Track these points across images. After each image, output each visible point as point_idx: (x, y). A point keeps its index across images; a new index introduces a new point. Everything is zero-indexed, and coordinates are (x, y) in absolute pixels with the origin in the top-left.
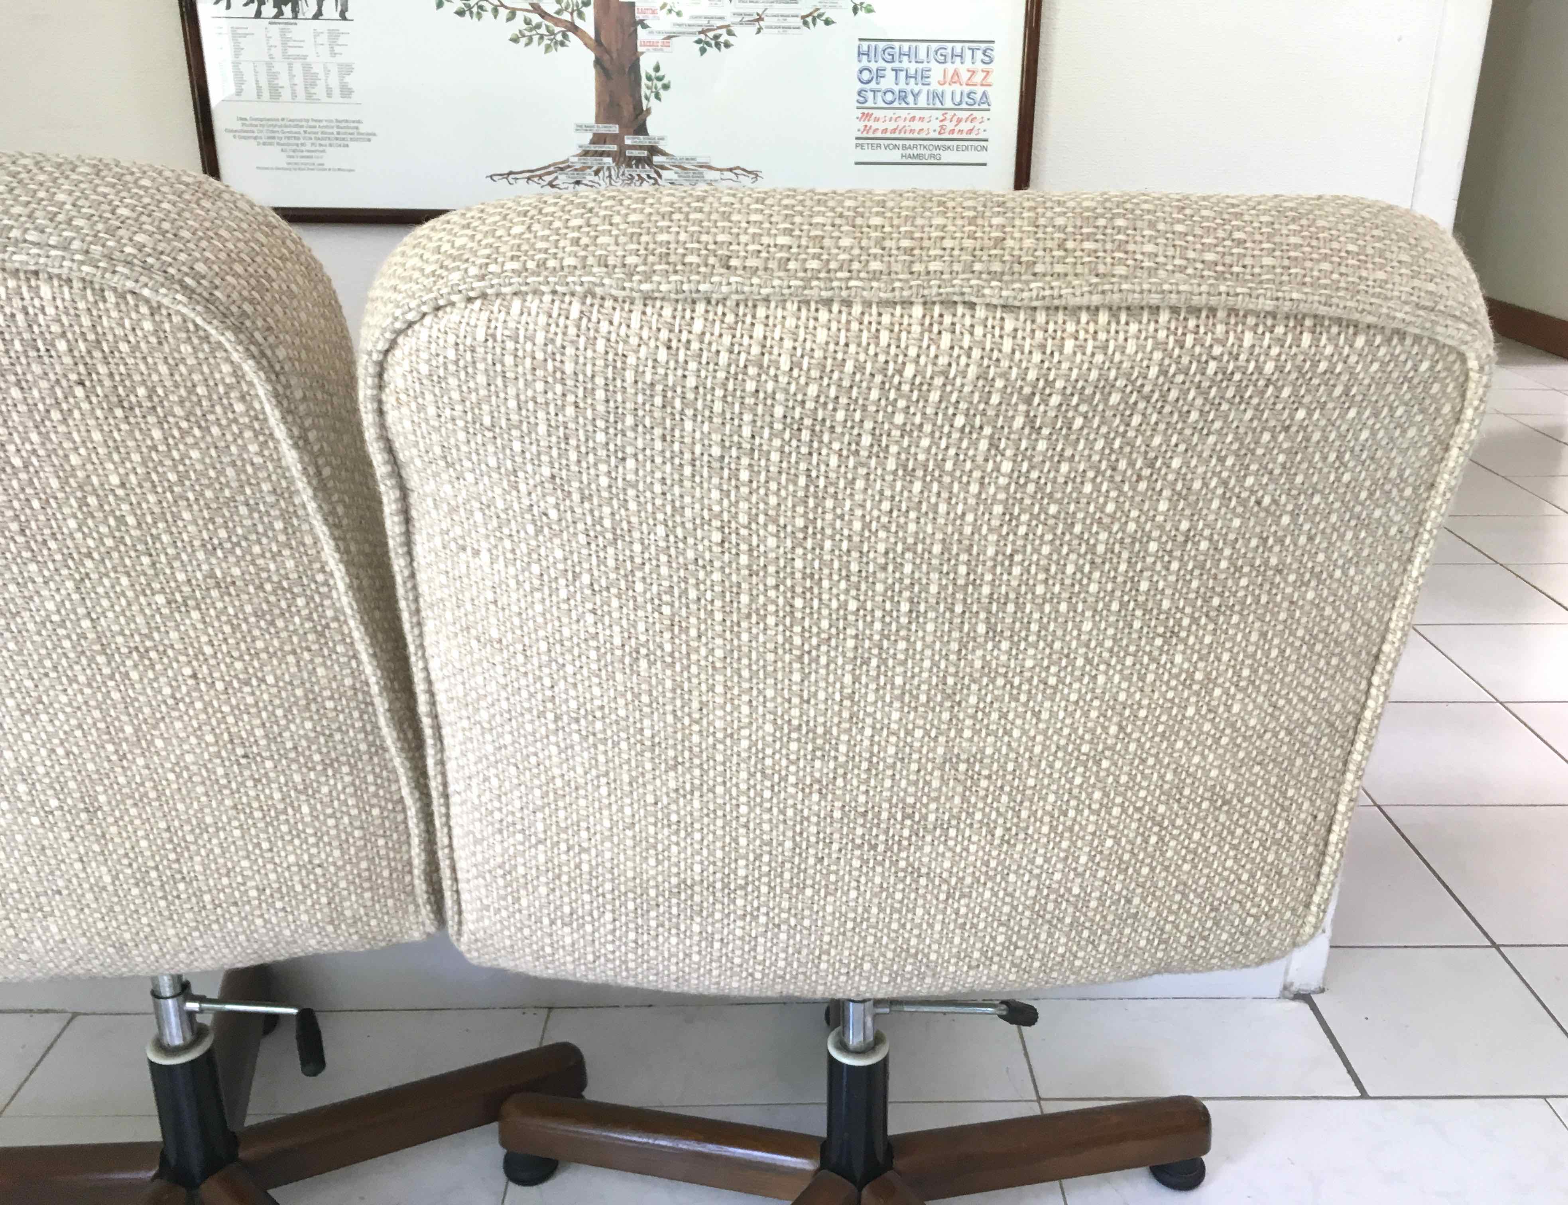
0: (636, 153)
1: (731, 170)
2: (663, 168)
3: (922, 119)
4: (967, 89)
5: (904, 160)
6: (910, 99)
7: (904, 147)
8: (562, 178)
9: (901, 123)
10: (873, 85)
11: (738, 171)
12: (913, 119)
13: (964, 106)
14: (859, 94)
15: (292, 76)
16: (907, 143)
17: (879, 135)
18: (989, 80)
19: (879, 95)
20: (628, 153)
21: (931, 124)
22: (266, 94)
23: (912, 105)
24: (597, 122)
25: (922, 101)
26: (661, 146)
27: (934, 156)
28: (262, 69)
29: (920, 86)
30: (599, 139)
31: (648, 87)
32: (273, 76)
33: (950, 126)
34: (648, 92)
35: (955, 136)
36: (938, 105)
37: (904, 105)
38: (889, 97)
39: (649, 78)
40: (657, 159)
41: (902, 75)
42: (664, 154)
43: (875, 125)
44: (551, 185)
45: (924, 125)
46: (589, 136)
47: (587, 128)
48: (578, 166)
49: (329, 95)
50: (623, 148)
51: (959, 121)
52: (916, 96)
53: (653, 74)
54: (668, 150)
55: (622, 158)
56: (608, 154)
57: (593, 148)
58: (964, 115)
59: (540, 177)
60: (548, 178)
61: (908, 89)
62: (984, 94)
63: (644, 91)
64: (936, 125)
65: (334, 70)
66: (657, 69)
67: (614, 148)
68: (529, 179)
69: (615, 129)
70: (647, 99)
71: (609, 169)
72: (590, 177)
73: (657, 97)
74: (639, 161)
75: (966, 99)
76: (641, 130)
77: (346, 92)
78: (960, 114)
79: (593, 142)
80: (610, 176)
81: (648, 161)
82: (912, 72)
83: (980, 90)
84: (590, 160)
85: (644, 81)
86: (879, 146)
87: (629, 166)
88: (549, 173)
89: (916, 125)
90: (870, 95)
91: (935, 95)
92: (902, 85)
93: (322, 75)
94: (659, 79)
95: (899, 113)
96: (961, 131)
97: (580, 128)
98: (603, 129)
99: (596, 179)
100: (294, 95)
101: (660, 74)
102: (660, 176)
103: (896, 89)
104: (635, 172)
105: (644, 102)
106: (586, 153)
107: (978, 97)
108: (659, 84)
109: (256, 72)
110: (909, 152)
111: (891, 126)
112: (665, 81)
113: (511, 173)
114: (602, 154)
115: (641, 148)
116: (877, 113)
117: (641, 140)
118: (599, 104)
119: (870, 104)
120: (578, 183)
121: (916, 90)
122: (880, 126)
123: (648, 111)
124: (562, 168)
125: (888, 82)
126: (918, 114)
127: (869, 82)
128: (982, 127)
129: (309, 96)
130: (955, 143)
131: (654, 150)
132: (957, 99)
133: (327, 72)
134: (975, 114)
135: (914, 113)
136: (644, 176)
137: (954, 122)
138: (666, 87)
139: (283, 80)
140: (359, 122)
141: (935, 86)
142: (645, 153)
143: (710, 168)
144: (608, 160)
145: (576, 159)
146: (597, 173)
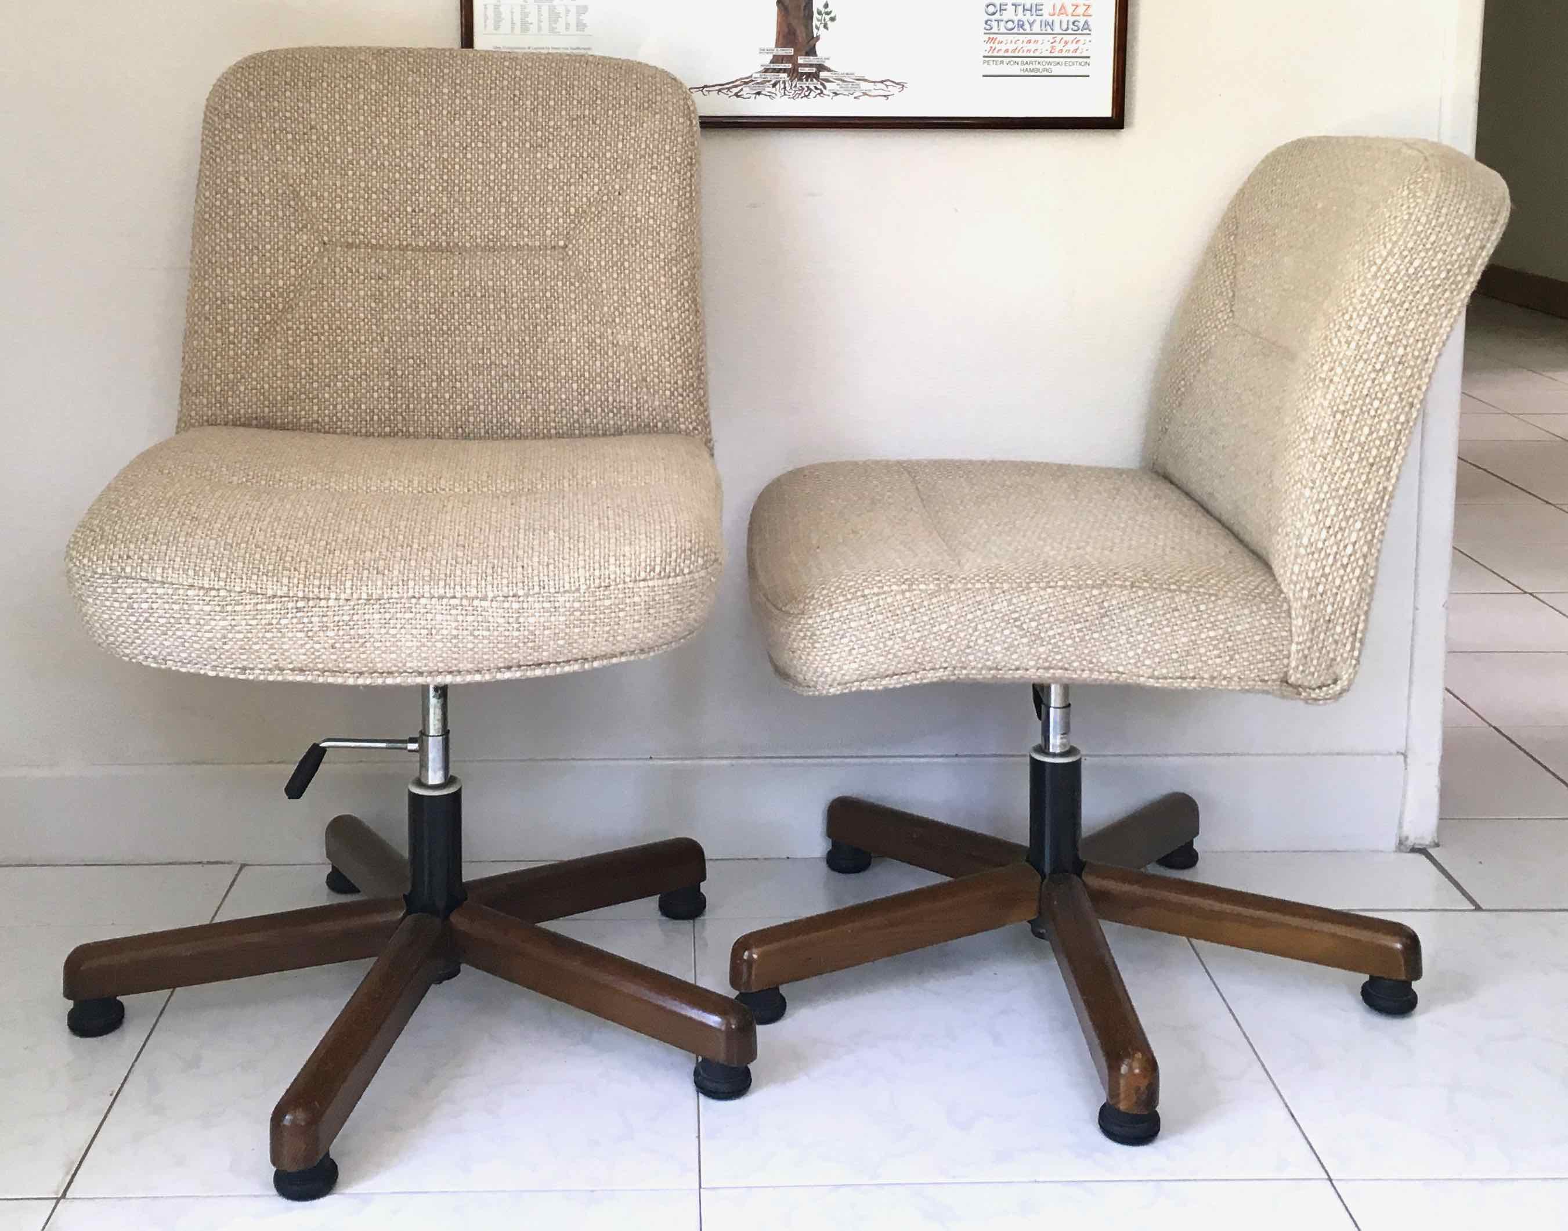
0: (807, 70)
1: (882, 82)
2: (828, 81)
3: (1036, 42)
4: (1072, 19)
5: (1022, 73)
6: (1027, 26)
7: (1022, 63)
8: (746, 89)
9: (1019, 45)
10: (997, 16)
11: (888, 83)
12: (1029, 42)
13: (1070, 31)
14: (986, 22)
15: (540, 15)
16: (1025, 60)
17: (1001, 54)
18: (1089, 12)
19: (1002, 24)
20: (800, 70)
21: (1043, 45)
22: (518, 29)
23: (1028, 31)
24: (777, 46)
25: (1036, 28)
26: (827, 64)
27: (1047, 70)
28: (517, 11)
29: (1034, 17)
30: (776, 59)
31: (818, 20)
32: (525, 15)
33: (1059, 47)
34: (818, 24)
35: (1064, 54)
36: (1049, 31)
37: (1021, 31)
38: (1010, 25)
39: (820, 13)
40: (823, 74)
41: (1020, 9)
42: (829, 70)
43: (998, 47)
44: (737, 95)
45: (1038, 46)
46: (770, 57)
47: (769, 51)
48: (759, 80)
49: (567, 28)
50: (796, 66)
51: (1066, 43)
52: (1031, 24)
53: (823, 10)
54: (832, 68)
55: (794, 73)
56: (785, 71)
57: (772, 66)
58: (1070, 38)
59: (729, 89)
60: (735, 90)
61: (1024, 19)
62: (1086, 22)
63: (815, 22)
64: (1048, 46)
65: (573, 10)
66: (826, 6)
67: (789, 66)
68: (719, 91)
69: (790, 51)
70: (818, 28)
71: (784, 82)
72: (768, 88)
73: (826, 27)
74: (809, 76)
75: (1071, 26)
76: (812, 52)
77: (581, 26)
78: (1066, 38)
79: (772, 62)
80: (785, 88)
81: (816, 76)
82: (1028, 6)
83: (1082, 20)
84: (770, 76)
85: (816, 15)
86: (1002, 62)
87: (801, 80)
88: (736, 86)
89: (1032, 47)
90: (994, 24)
91: (1047, 24)
92: (1020, 16)
93: (563, 15)
94: (828, 13)
95: (1017, 37)
96: (1069, 51)
97: (762, 51)
98: (782, 52)
99: (773, 90)
100: (540, 29)
101: (828, 10)
102: (825, 88)
103: (1016, 19)
104: (805, 84)
105: (815, 31)
106: (766, 71)
107: (1081, 25)
108: (827, 17)
109: (512, 13)
110: (1027, 66)
111: (1011, 47)
112: (832, 15)
113: (706, 86)
114: (779, 71)
115: (811, 66)
116: (1000, 37)
117: (812, 60)
118: (779, 33)
119: (995, 30)
120: (759, 93)
121: (1031, 19)
122: (1003, 47)
123: (818, 38)
124: (747, 82)
125: (1009, 14)
126: (1033, 38)
127: (994, 14)
128: (1085, 47)
129: (552, 30)
130: (1063, 60)
131: (821, 67)
132: (1065, 26)
133: (568, 11)
134: (1079, 37)
135: (1029, 37)
136: (812, 87)
137: (1062, 44)
138: (833, 19)
139: (532, 19)
140: (589, 49)
141: (1046, 17)
142: (814, 70)
143: (865, 80)
144: (784, 76)
145: (758, 75)
146: (774, 85)
